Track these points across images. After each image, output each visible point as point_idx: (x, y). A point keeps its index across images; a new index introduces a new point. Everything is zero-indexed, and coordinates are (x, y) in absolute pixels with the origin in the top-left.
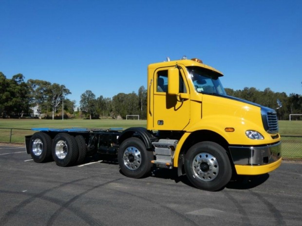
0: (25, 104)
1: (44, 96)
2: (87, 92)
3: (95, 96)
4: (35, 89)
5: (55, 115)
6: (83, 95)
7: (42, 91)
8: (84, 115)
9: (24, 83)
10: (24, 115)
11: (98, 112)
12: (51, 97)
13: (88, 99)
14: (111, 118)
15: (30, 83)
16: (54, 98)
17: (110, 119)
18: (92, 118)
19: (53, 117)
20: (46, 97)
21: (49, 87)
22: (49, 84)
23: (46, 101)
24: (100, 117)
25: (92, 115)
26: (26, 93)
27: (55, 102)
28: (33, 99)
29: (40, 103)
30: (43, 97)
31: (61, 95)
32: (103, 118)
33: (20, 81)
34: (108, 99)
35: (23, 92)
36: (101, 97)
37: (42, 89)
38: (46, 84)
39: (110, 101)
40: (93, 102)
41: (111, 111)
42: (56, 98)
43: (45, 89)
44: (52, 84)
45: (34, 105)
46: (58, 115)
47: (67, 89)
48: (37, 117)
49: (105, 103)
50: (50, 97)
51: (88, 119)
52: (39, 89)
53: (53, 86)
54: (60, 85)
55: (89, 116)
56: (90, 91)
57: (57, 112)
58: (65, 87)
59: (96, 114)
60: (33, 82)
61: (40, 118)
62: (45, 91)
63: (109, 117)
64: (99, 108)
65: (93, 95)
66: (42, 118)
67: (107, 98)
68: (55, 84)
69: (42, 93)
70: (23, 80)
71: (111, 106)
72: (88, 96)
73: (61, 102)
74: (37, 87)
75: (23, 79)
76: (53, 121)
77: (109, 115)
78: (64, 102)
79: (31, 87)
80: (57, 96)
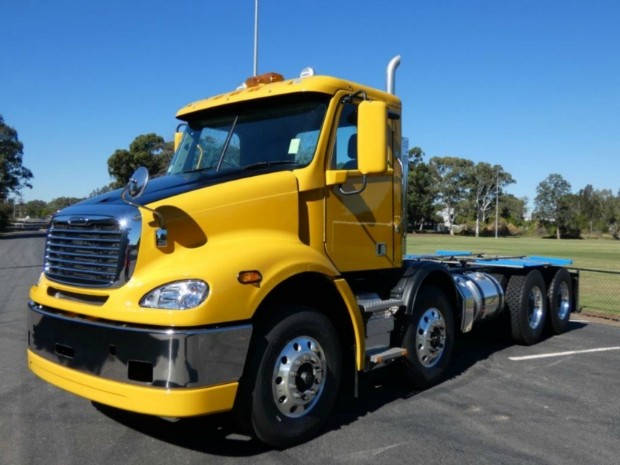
0: (425, 206)
1: (460, 189)
2: (551, 177)
3: (569, 186)
4: (442, 176)
5: (482, 229)
6: (543, 185)
7: (456, 179)
8: (544, 229)
9: (423, 165)
10: (424, 227)
11: (578, 223)
12: (474, 191)
13: (553, 193)
14: (611, 236)
15: (434, 163)
16: (479, 193)
17: (607, 238)
18: (563, 237)
19: (477, 232)
20: (463, 191)
21: (470, 171)
22: (470, 164)
23: (463, 199)
24: (582, 235)
25: (563, 229)
26: (426, 184)
27: (481, 202)
28: (440, 197)
29: (452, 204)
30: (458, 192)
31: (493, 186)
32: (589, 238)
33: (416, 161)
34: (605, 192)
35: (421, 182)
36: (589, 188)
37: (455, 175)
38: (465, 164)
39: (611, 198)
40: (564, 200)
41: (612, 221)
42: (484, 193)
43: (461, 175)
44: (476, 163)
45: (441, 208)
46: (489, 228)
47: (506, 174)
48: (446, 231)
49: (596, 202)
50: (472, 191)
51: (554, 237)
52: (450, 176)
53: (477, 167)
54: (492, 166)
55: (555, 232)
56: (559, 176)
57: (487, 221)
58: (501, 169)
59: (573, 227)
60: (439, 162)
61: (452, 232)
62: (461, 179)
63: (605, 235)
64: (583, 213)
65: (565, 184)
66: (455, 234)
67: (601, 190)
68: (481, 164)
69: (455, 183)
70: (421, 159)
71: (611, 208)
72: (552, 187)
73: (495, 200)
74: (448, 170)
75: (422, 156)
76: (477, 239)
77: (605, 231)
78: (500, 200)
79: (436, 172)
80: (485, 188)
